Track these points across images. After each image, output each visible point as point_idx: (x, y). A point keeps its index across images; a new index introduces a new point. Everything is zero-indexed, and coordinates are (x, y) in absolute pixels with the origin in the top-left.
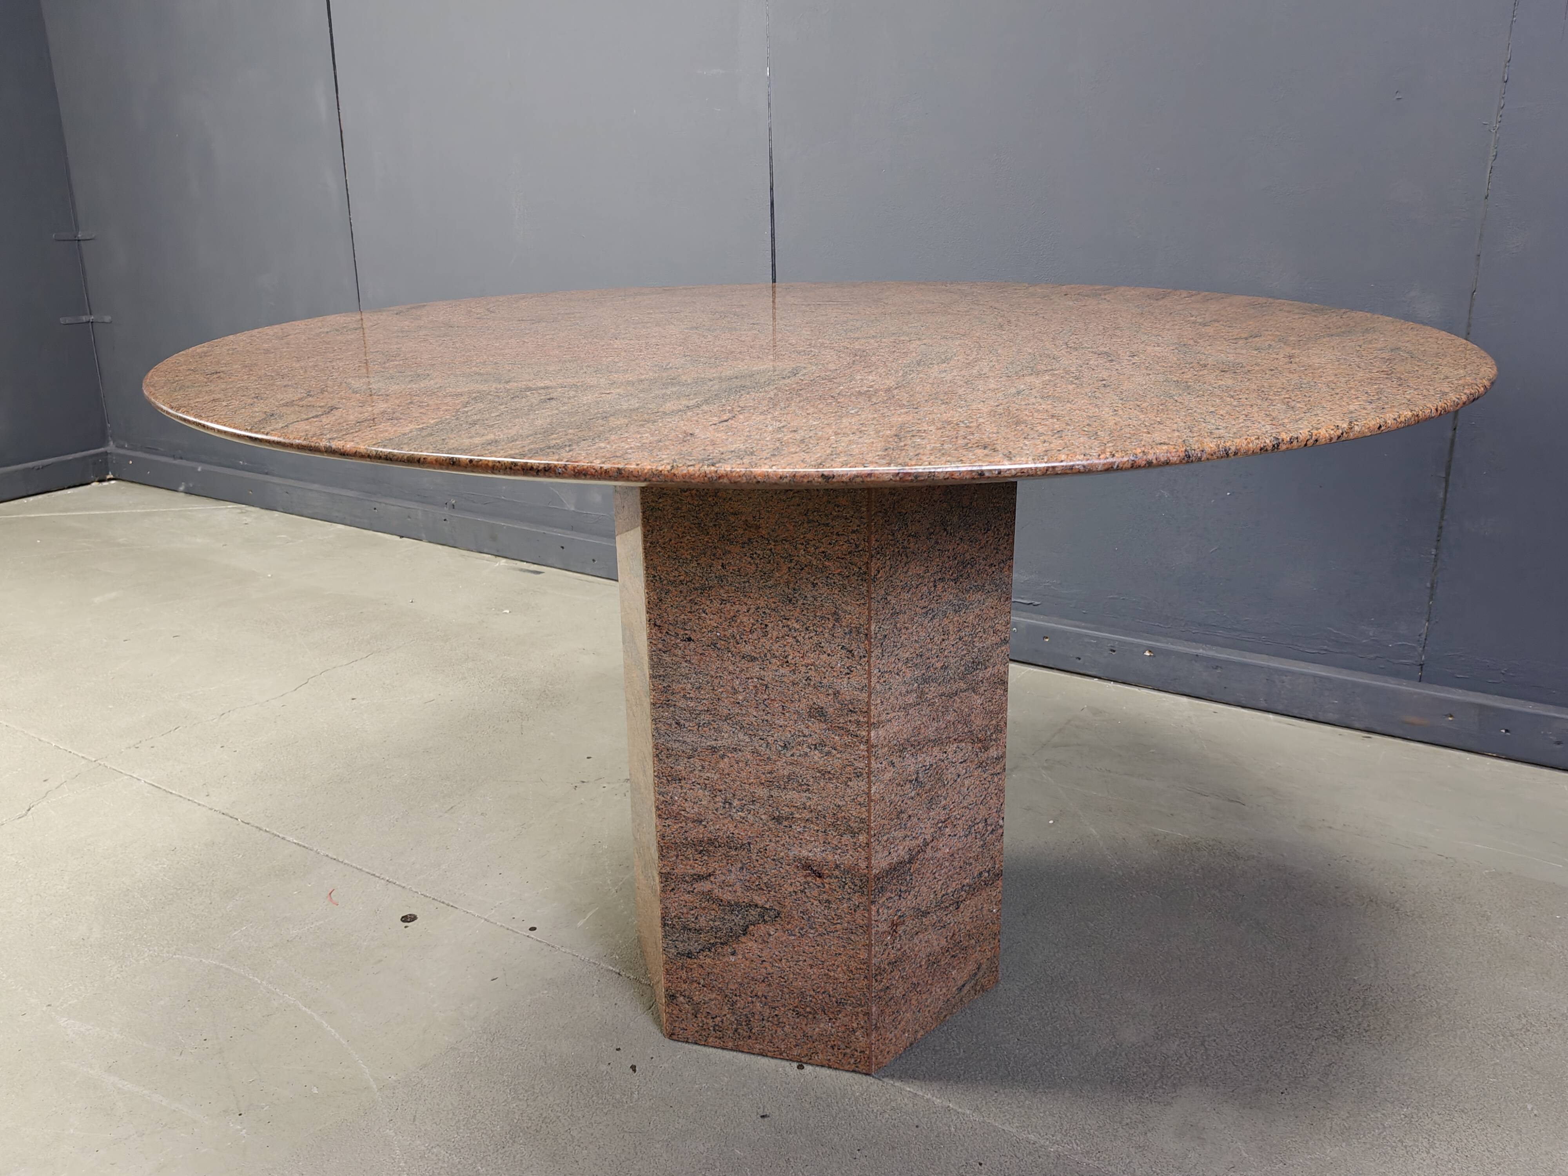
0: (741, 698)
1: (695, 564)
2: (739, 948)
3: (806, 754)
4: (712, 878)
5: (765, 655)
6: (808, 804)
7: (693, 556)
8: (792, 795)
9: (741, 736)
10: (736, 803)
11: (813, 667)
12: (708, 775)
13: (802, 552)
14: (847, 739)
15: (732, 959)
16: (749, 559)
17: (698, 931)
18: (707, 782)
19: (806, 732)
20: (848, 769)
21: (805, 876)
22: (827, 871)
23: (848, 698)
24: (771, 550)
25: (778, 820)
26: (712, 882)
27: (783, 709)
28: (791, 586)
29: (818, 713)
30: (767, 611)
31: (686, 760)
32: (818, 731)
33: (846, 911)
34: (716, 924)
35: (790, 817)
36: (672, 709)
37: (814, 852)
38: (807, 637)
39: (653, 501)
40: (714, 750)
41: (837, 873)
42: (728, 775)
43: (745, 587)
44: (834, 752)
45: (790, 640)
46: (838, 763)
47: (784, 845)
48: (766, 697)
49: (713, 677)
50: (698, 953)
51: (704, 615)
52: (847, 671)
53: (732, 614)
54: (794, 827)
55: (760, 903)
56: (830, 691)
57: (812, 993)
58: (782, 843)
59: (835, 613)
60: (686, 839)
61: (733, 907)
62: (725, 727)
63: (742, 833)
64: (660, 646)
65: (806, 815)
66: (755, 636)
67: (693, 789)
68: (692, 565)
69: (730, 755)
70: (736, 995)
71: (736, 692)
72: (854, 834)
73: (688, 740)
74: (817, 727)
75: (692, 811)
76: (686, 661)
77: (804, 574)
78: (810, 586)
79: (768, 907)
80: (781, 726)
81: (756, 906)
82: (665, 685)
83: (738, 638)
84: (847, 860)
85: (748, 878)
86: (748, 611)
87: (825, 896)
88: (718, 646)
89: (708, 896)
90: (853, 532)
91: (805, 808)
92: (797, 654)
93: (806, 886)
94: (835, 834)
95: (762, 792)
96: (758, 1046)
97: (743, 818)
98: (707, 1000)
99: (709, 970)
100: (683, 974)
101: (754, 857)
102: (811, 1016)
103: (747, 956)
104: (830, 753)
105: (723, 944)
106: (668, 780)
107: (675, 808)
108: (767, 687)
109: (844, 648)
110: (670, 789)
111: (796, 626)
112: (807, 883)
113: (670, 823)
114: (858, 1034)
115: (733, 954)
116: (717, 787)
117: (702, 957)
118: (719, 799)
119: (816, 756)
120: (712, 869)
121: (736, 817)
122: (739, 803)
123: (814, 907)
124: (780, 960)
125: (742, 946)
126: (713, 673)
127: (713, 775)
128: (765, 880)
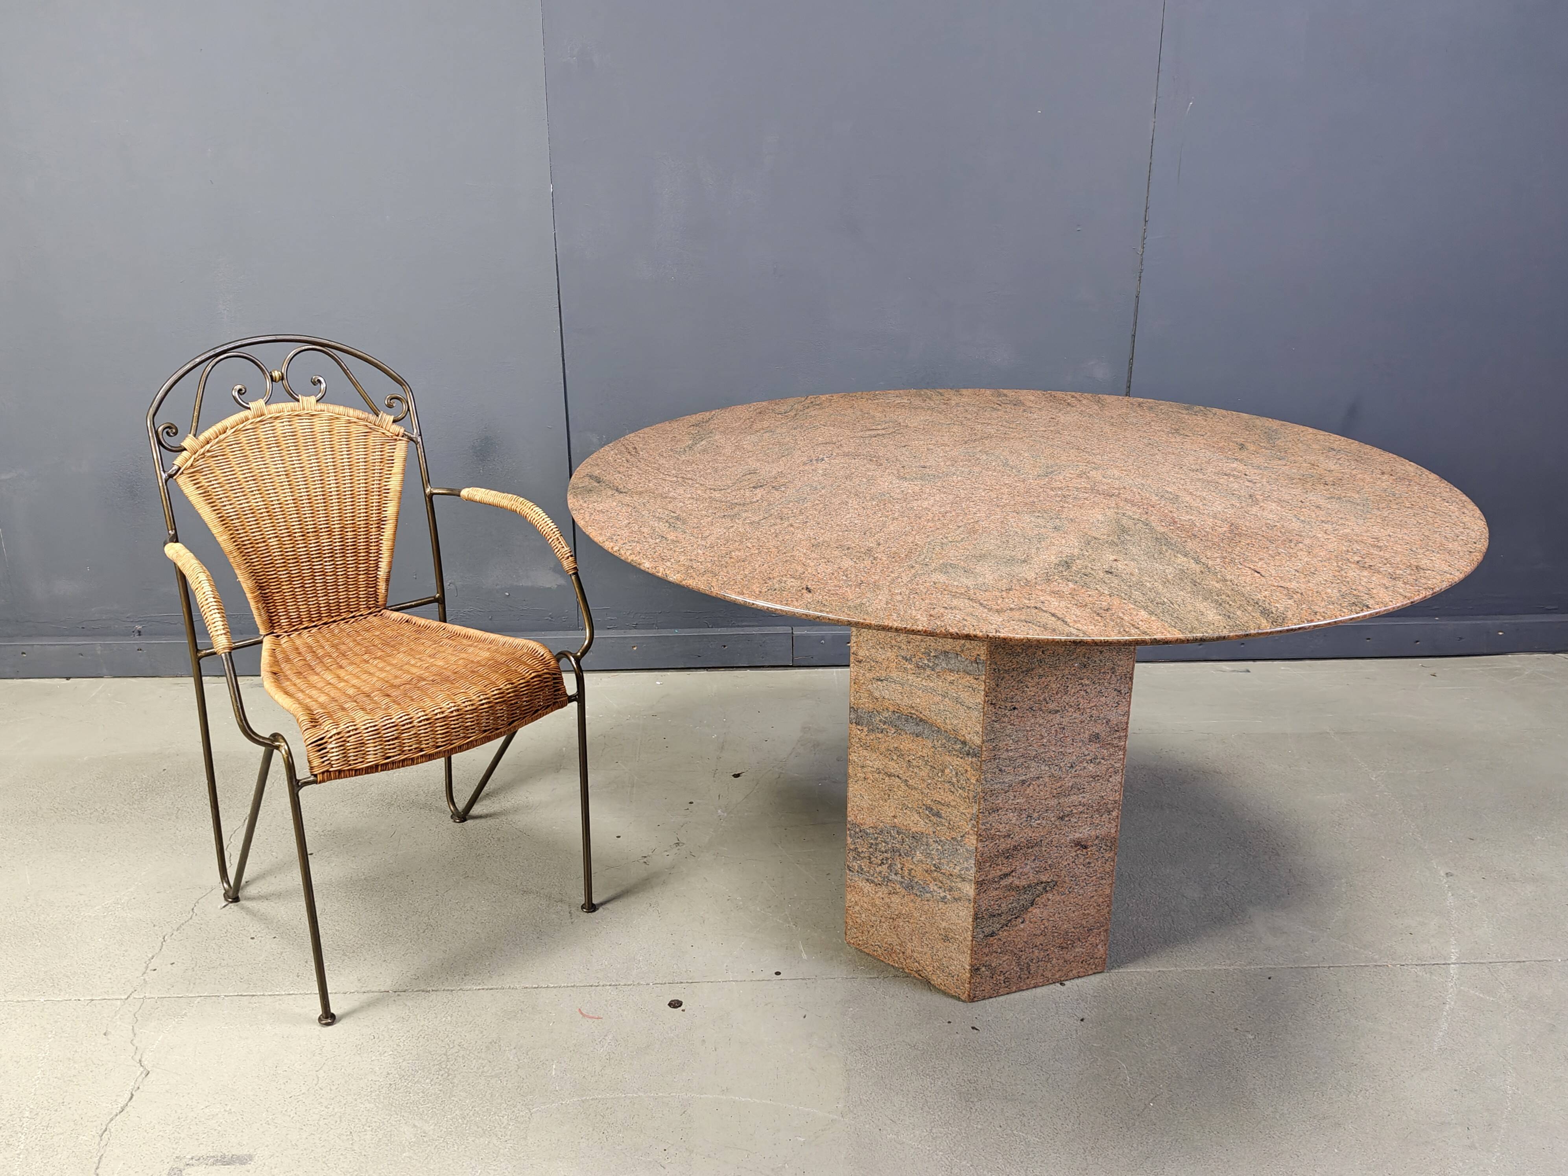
0: (1045, 741)
1: (1024, 655)
2: (1027, 916)
3: (1085, 768)
4: (1013, 874)
5: (1065, 707)
6: (1082, 801)
7: (1023, 650)
8: (1073, 798)
9: (1043, 767)
10: (1035, 815)
11: (1095, 708)
12: (1018, 801)
14: (1112, 750)
15: (1022, 926)
17: (1000, 915)
18: (1016, 806)
19: (1086, 753)
21: (1076, 851)
22: (1090, 843)
23: (1115, 723)
25: (1062, 818)
26: (1013, 876)
27: (1073, 741)
29: (1095, 738)
30: (1069, 677)
31: (1003, 794)
32: (1094, 750)
33: (1100, 866)
34: (1013, 905)
35: (1071, 814)
36: (997, 761)
37: (1084, 832)
38: (1093, 688)
40: (1023, 782)
41: (1096, 842)
42: (1032, 797)
44: (1103, 761)
45: (1082, 693)
46: (1104, 768)
48: (1062, 736)
49: (1028, 731)
50: (998, 930)
51: (1026, 689)
52: (1116, 705)
53: (1046, 684)
54: (1072, 819)
55: (1044, 880)
56: (1104, 721)
57: (1073, 930)
58: (1063, 833)
59: (1113, 668)
60: (998, 851)
61: (1026, 889)
62: (1034, 764)
63: (1036, 835)
64: (993, 718)
65: (1081, 808)
66: (1059, 695)
67: (1006, 814)
69: (1034, 783)
70: (1022, 951)
71: (1042, 737)
72: (1109, 812)
73: (1006, 780)
74: (1093, 747)
75: (1004, 829)
76: (1010, 725)
78: (1098, 653)
79: (1049, 880)
80: (1070, 753)
81: (1042, 883)
82: (994, 745)
83: (1048, 699)
84: (1103, 831)
85: (1038, 865)
86: (1057, 679)
87: (1088, 860)
88: (1034, 708)
89: (1010, 888)
91: (1080, 805)
92: (1085, 701)
93: (1076, 858)
94: (1098, 816)
95: (1053, 802)
96: (1033, 982)
97: (1039, 824)
98: (1001, 962)
99: (1005, 940)
100: (986, 950)
101: (1044, 849)
102: (1070, 946)
103: (1032, 920)
104: (1100, 762)
105: (1016, 918)
106: (989, 813)
107: (993, 832)
108: (1064, 729)
109: (1115, 690)
110: (991, 818)
111: (1087, 682)
112: (1077, 855)
113: (987, 843)
114: (1100, 946)
115: (1022, 923)
116: (1024, 808)
117: (1001, 933)
118: (1024, 816)
119: (1091, 767)
120: (1014, 867)
121: (1034, 824)
122: (1037, 814)
123: (1080, 870)
124: (1054, 915)
125: (1029, 914)
126: (1028, 728)
127: (1021, 800)
128: (1050, 862)
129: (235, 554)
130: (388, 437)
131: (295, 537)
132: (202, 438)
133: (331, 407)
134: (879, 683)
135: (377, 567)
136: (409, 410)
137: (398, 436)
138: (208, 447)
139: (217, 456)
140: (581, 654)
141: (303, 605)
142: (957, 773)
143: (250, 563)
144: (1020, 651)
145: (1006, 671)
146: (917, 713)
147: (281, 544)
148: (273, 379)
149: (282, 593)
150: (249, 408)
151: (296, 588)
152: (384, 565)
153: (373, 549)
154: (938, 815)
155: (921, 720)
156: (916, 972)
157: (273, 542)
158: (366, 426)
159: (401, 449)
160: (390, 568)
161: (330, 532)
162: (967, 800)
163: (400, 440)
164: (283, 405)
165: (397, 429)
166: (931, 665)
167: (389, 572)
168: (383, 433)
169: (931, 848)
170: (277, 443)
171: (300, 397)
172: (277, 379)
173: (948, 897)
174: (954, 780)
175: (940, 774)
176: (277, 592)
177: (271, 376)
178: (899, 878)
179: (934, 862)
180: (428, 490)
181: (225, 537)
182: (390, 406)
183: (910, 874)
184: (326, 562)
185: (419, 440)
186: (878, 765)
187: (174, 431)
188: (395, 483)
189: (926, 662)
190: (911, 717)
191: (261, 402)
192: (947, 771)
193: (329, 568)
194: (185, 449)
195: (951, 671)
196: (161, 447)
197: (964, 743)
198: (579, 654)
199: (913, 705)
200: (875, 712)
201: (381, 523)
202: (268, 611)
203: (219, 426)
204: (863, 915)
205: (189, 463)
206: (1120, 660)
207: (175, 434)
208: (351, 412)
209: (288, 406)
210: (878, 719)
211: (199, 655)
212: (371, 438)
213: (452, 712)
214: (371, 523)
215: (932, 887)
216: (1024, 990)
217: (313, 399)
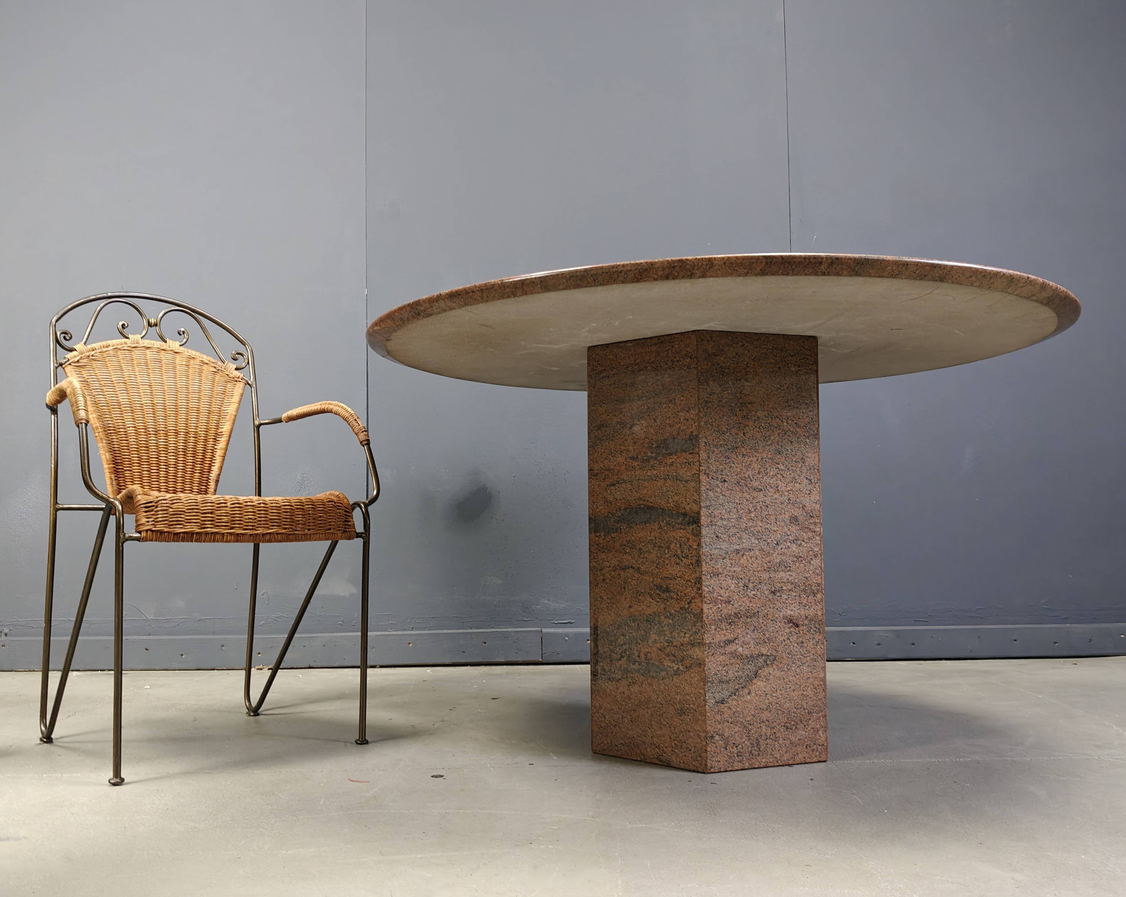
0: (753, 515)
1: (728, 434)
2: (753, 688)
3: (789, 547)
4: (737, 641)
5: (766, 487)
6: (790, 579)
8: (782, 574)
9: (753, 540)
10: (751, 585)
11: (791, 492)
12: (735, 569)
13: (785, 424)
14: (810, 534)
15: (749, 697)
16: (758, 429)
17: (728, 682)
18: (734, 574)
19: (789, 533)
20: (811, 552)
21: (789, 628)
22: (801, 622)
23: (810, 509)
24: (769, 423)
25: (774, 593)
26: (736, 643)
27: (776, 520)
28: (780, 443)
29: (794, 520)
30: (767, 460)
31: (722, 560)
32: (795, 532)
33: (812, 647)
34: (739, 674)
35: (781, 590)
36: (714, 527)
37: (795, 610)
38: (788, 474)
39: (707, 398)
40: (738, 551)
41: (806, 622)
42: (746, 567)
43: (755, 446)
44: (803, 543)
45: (779, 476)
46: (805, 550)
47: (777, 609)
48: (767, 513)
49: (737, 504)
50: (728, 698)
51: (733, 465)
52: (809, 492)
53: (748, 463)
54: (783, 596)
55: (764, 652)
56: (801, 506)
57: (795, 710)
58: (776, 608)
59: (803, 458)
60: (721, 616)
61: (751, 658)
62: (745, 536)
63: (754, 606)
64: (708, 487)
65: (790, 587)
66: (761, 476)
67: (726, 580)
68: (727, 434)
69: (747, 554)
70: (751, 725)
71: (750, 512)
72: (814, 594)
74: (794, 528)
75: (725, 594)
76: (722, 496)
77: (786, 437)
78: (789, 443)
79: (769, 654)
80: (775, 531)
81: (762, 655)
83: (752, 477)
84: (811, 612)
85: (757, 636)
86: (757, 460)
87: (801, 639)
88: (741, 484)
89: (734, 655)
90: (810, 411)
91: (788, 582)
92: (783, 484)
93: (790, 635)
94: (805, 596)
95: (765, 576)
96: (764, 760)
97: (754, 595)
98: (733, 733)
99: (734, 710)
100: (718, 717)
101: (761, 621)
102: (794, 727)
103: (757, 693)
104: (801, 544)
105: (743, 688)
106: (711, 576)
107: (715, 595)
108: (767, 507)
109: (807, 478)
110: (712, 582)
111: (783, 468)
112: (790, 632)
113: (711, 606)
114: (820, 732)
115: (749, 694)
116: (740, 576)
117: (730, 701)
118: (741, 584)
119: (794, 547)
120: (737, 634)
121: (751, 595)
122: (752, 585)
123: (795, 648)
124: (776, 691)
125: (754, 686)
126: (737, 501)
127: (738, 569)
128: (767, 636)
129: (100, 430)
130: (230, 377)
131: (149, 431)
132: (89, 347)
133: (190, 351)
134: (612, 488)
135: (210, 471)
136: (248, 363)
137: (238, 378)
138: (93, 353)
139: (99, 361)
140: (369, 502)
141: (147, 486)
142: (681, 545)
143: (110, 443)
144: (726, 430)
145: (716, 446)
146: (645, 503)
147: (137, 433)
148: (150, 325)
149: (132, 472)
150: (128, 338)
151: (143, 471)
152: (215, 469)
153: (209, 455)
154: (667, 590)
155: (649, 507)
156: (657, 758)
157: (131, 430)
158: (215, 367)
159: (239, 387)
160: (220, 472)
161: (177, 433)
162: (691, 567)
163: (240, 381)
164: (155, 342)
165: (237, 373)
166: (654, 455)
167: (219, 475)
168: (228, 375)
169: (663, 625)
170: (147, 365)
171: (168, 340)
172: (152, 325)
173: (681, 668)
174: (679, 552)
175: (666, 552)
176: (129, 470)
177: (149, 322)
178: (636, 667)
179: (667, 638)
180: (257, 423)
181: (94, 415)
182: (235, 359)
183: (646, 659)
184: (170, 456)
185: (254, 386)
186: (615, 562)
187: (69, 336)
188: (231, 409)
189: (650, 454)
190: (640, 508)
191: (139, 337)
192: (672, 546)
193: (172, 461)
194: (76, 350)
195: (670, 454)
196: (57, 345)
197: (685, 515)
198: (367, 502)
199: (641, 496)
200: (610, 515)
201: (217, 436)
202: (118, 484)
203: (104, 343)
204: (607, 717)
205: (76, 359)
206: (808, 452)
207: (71, 338)
208: (205, 357)
209: (159, 344)
210: (613, 520)
211: (57, 507)
212: (217, 377)
213: (260, 504)
214: (210, 435)
215: (667, 663)
216: (756, 768)
217: (177, 344)
